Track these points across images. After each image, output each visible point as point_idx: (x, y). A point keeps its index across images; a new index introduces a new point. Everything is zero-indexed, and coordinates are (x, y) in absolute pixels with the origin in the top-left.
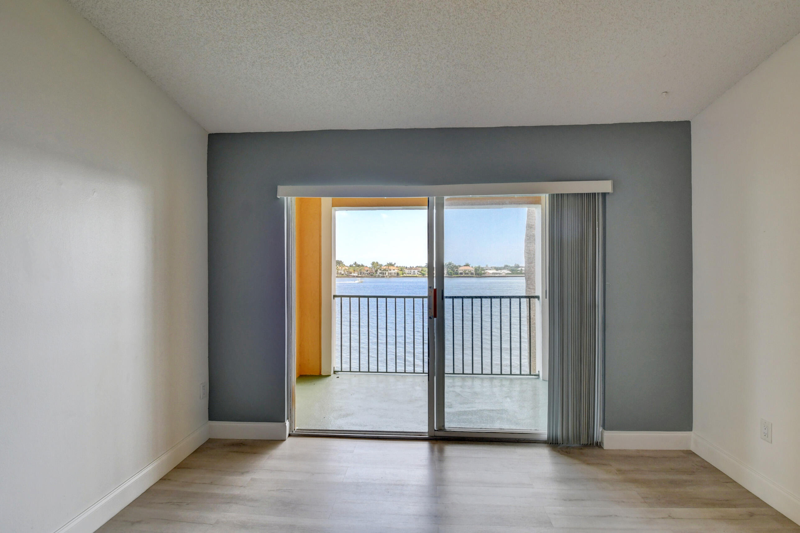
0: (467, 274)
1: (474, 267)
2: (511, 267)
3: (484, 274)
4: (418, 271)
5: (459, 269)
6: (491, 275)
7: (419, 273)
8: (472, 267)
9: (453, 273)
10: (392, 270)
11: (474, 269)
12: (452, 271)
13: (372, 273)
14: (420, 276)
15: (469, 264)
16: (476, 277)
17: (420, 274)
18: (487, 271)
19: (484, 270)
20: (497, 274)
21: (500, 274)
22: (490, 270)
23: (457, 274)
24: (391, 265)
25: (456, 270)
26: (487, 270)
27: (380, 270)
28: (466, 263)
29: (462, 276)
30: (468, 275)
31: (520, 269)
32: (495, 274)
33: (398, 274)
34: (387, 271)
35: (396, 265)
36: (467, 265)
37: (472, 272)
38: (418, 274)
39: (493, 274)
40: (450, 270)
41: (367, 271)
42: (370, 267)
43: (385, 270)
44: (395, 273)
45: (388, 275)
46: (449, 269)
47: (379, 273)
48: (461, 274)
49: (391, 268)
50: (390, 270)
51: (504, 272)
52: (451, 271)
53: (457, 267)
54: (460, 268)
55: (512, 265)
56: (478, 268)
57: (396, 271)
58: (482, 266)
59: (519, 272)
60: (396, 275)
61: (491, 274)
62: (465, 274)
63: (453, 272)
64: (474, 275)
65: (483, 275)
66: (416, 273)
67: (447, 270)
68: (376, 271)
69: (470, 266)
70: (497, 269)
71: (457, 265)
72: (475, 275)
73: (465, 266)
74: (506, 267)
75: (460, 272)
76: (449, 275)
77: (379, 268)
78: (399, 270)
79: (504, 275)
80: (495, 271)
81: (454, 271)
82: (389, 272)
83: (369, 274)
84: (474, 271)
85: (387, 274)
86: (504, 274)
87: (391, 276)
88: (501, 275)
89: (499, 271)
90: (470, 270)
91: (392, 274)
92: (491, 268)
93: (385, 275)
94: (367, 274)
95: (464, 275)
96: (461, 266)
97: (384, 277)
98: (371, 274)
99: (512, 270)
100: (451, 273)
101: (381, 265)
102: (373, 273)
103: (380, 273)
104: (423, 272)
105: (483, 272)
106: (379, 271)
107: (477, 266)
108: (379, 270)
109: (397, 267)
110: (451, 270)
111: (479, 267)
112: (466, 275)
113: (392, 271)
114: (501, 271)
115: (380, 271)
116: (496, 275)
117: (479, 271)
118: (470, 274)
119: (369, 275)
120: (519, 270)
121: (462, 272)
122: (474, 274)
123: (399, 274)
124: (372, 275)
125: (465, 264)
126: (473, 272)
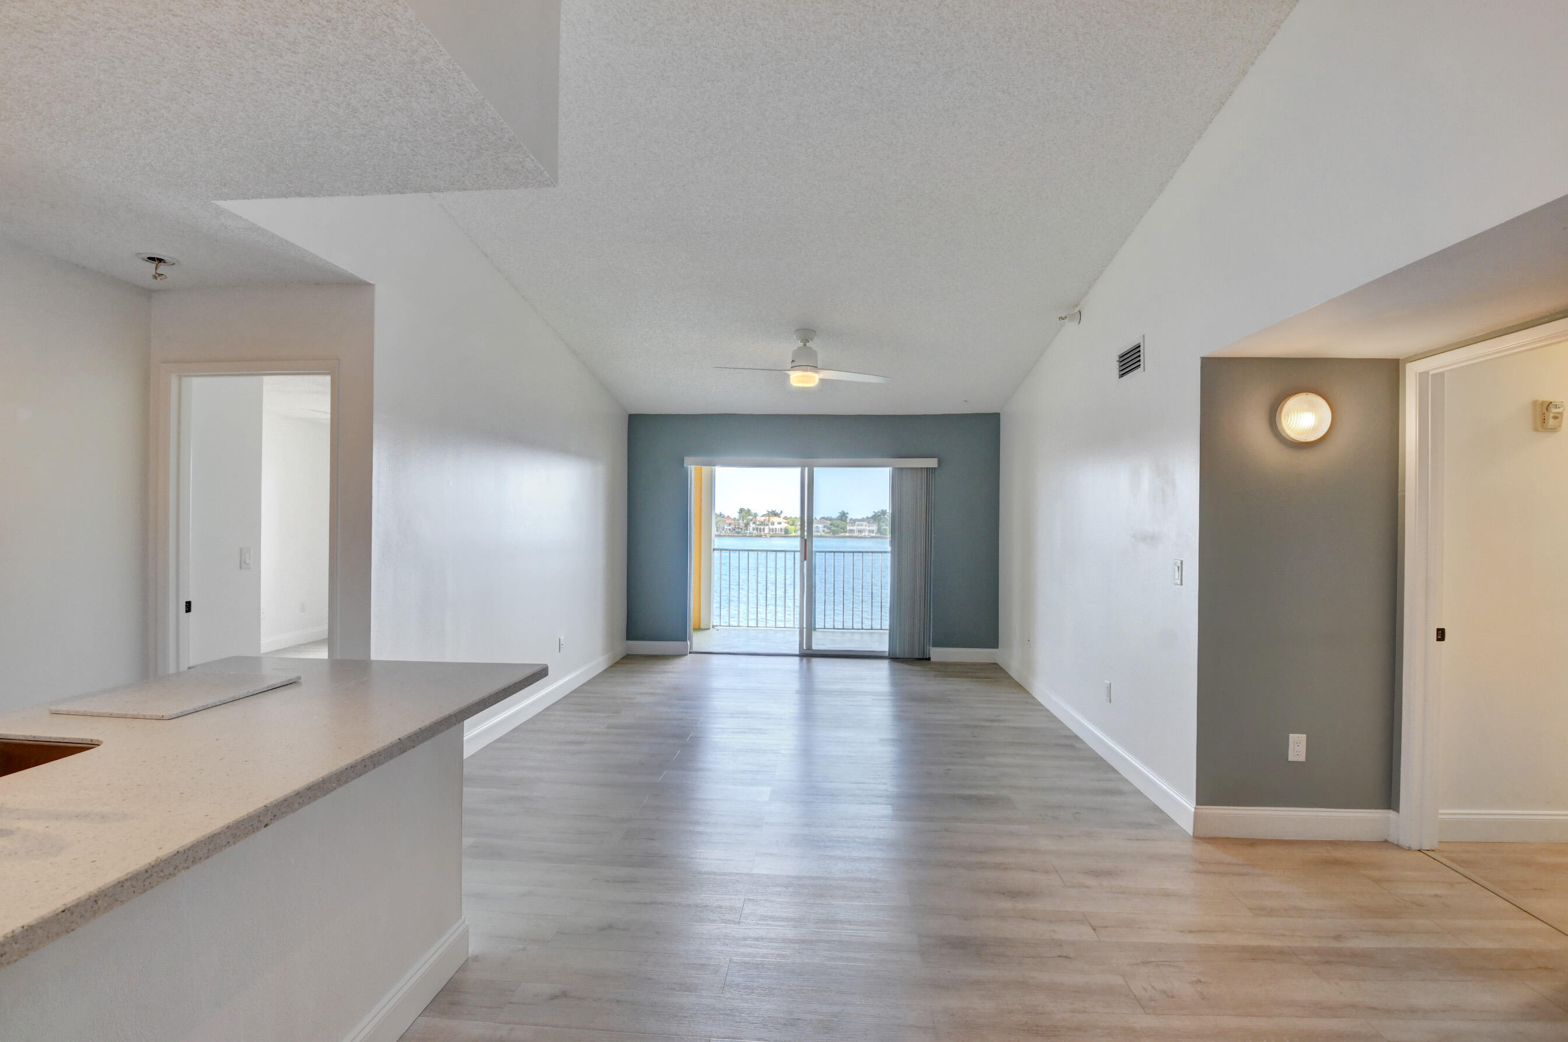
4: (825, 527)
7: (826, 530)
10: (776, 524)
13: (738, 528)
14: (828, 535)
17: (828, 531)
24: (775, 514)
27: (754, 523)
33: (787, 531)
34: (767, 525)
35: (782, 516)
38: (824, 531)
41: (730, 524)
42: (735, 518)
43: (762, 523)
44: (781, 529)
45: (768, 534)
47: (751, 530)
49: (775, 519)
50: (773, 524)
57: (784, 525)
60: (783, 533)
66: (821, 530)
67: (879, 524)
68: (747, 525)
77: (752, 520)
78: (788, 523)
82: (771, 527)
83: (734, 529)
85: (767, 531)
87: (774, 534)
91: (776, 532)
93: (762, 533)
94: (730, 530)
97: (761, 536)
98: (737, 530)
101: (756, 515)
102: (741, 529)
103: (754, 529)
104: (833, 528)
106: (752, 526)
108: (751, 523)
109: (785, 518)
113: (777, 526)
115: (754, 526)
119: (734, 532)
123: (789, 532)
124: (738, 533)
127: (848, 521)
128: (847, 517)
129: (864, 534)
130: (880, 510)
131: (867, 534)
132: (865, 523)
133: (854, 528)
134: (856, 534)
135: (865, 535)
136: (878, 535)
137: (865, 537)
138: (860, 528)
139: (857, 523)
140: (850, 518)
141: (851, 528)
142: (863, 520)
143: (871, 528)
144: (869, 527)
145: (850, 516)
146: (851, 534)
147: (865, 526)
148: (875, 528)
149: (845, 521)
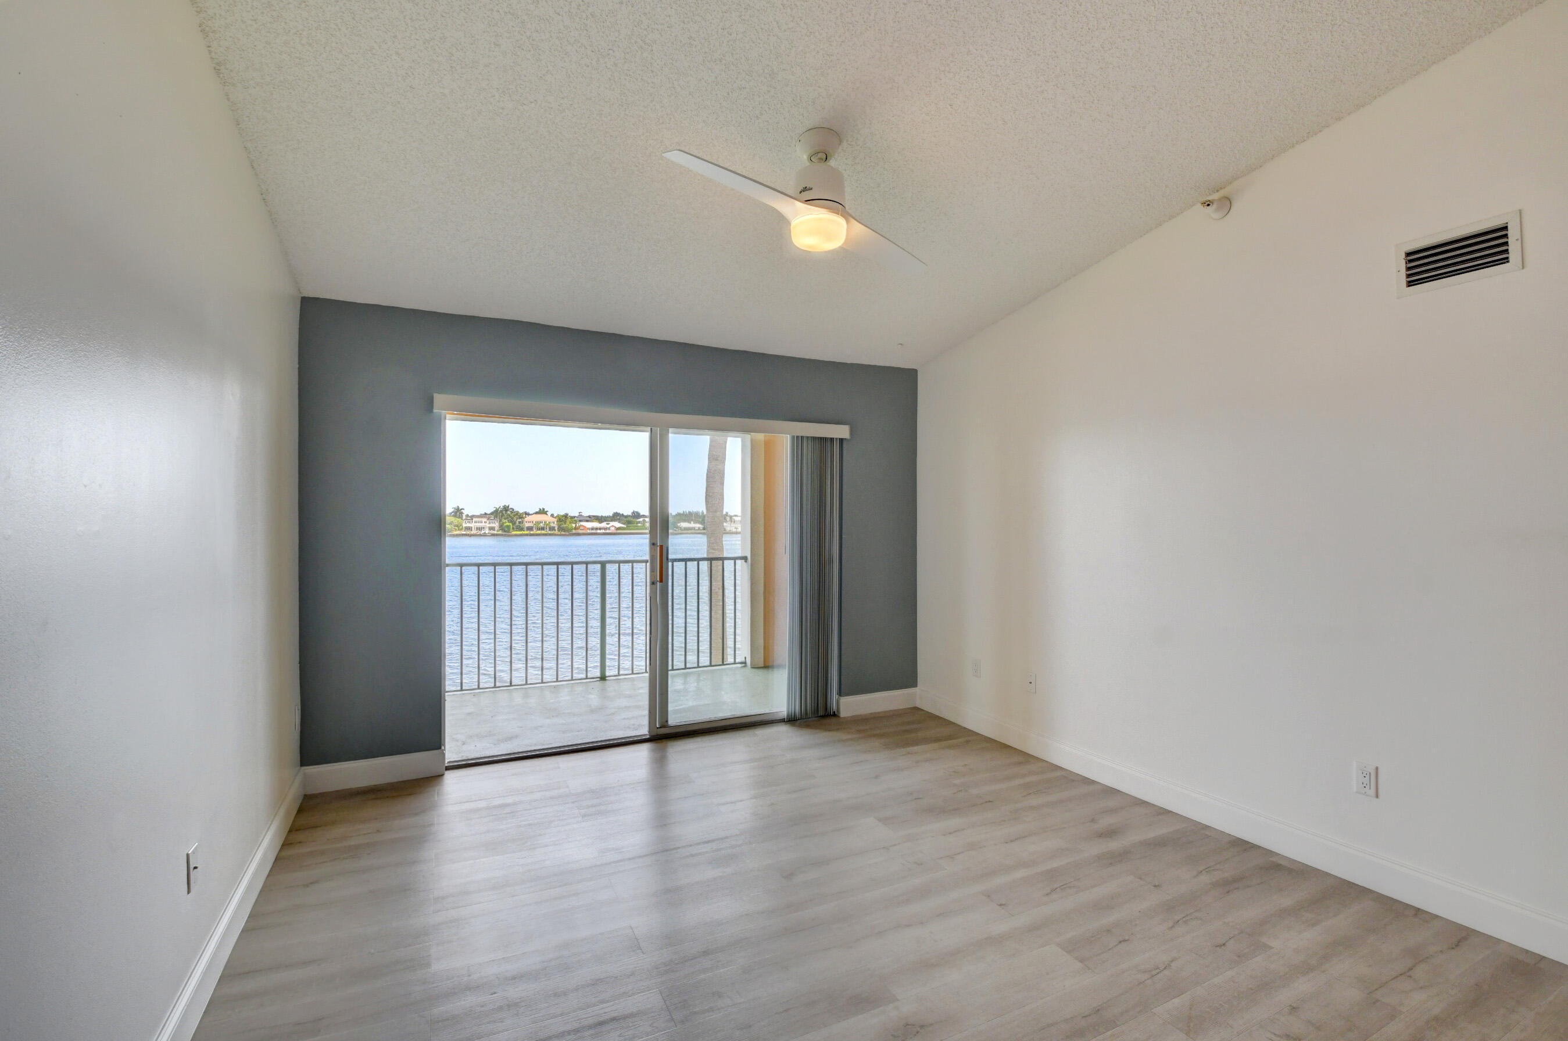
0: (543, 529)
1: (555, 515)
2: (626, 517)
3: (576, 528)
5: (526, 519)
6: (589, 531)
8: (552, 515)
9: (513, 528)
11: (555, 520)
12: (511, 524)
15: (545, 510)
16: (560, 535)
18: (582, 523)
19: (576, 522)
20: (600, 529)
21: (605, 529)
22: (587, 521)
23: (522, 529)
25: (520, 522)
26: (580, 521)
28: (540, 509)
29: (532, 532)
30: (543, 532)
31: (641, 520)
32: (597, 529)
36: (542, 512)
37: (552, 525)
39: (592, 529)
40: (506, 521)
46: (505, 519)
48: (530, 529)
51: (613, 526)
52: (508, 524)
53: (521, 516)
54: (528, 518)
55: (627, 512)
56: (563, 518)
58: (571, 514)
59: (640, 525)
61: (589, 529)
62: (539, 529)
63: (513, 525)
64: (556, 532)
65: (574, 531)
67: (500, 521)
69: (547, 514)
70: (600, 519)
71: (521, 511)
72: (559, 531)
73: (536, 513)
74: (616, 517)
75: (527, 525)
76: (505, 531)
79: (613, 530)
80: (596, 524)
81: (515, 523)
84: (556, 522)
86: (613, 528)
88: (608, 531)
89: (604, 525)
90: (548, 522)
92: (588, 519)
95: (534, 532)
96: (528, 514)
99: (629, 523)
100: (508, 527)
105: (574, 525)
107: (562, 513)
110: (509, 522)
111: (566, 516)
112: (539, 532)
114: (608, 524)
116: (599, 531)
117: (565, 523)
118: (548, 529)
120: (639, 522)
121: (531, 525)
122: (556, 528)
125: (538, 510)
126: (555, 525)
127: (464, 517)
128: (462, 513)
129: (483, 532)
130: (502, 505)
131: (487, 532)
132: (484, 520)
133: (472, 525)
134: (474, 532)
135: (485, 533)
136: (500, 532)
137: (485, 535)
138: (479, 525)
139: (474, 519)
140: (465, 514)
141: (468, 525)
142: (481, 516)
143: (492, 525)
144: (489, 523)
145: (465, 512)
146: (468, 532)
147: (486, 524)
148: (496, 525)
149: (460, 517)
